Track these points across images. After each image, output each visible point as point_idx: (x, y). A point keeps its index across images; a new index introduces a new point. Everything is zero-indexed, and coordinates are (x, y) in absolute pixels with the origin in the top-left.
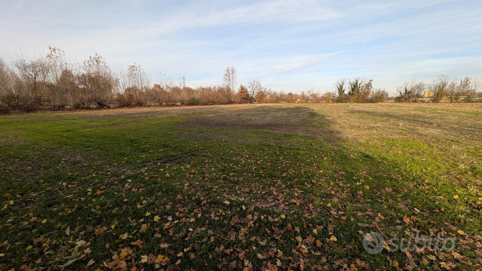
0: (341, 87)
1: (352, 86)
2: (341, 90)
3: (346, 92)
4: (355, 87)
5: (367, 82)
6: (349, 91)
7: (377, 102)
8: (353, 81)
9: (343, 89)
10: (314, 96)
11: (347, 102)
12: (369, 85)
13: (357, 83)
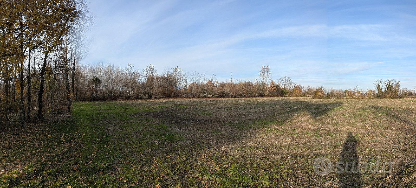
0: (379, 86)
1: (387, 86)
2: (379, 88)
3: (383, 90)
4: (389, 86)
5: (396, 83)
6: (385, 89)
7: (404, 98)
8: (387, 81)
9: (381, 88)
10: (359, 93)
11: (384, 98)
12: (397, 85)
13: (390, 83)
